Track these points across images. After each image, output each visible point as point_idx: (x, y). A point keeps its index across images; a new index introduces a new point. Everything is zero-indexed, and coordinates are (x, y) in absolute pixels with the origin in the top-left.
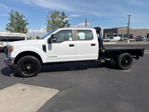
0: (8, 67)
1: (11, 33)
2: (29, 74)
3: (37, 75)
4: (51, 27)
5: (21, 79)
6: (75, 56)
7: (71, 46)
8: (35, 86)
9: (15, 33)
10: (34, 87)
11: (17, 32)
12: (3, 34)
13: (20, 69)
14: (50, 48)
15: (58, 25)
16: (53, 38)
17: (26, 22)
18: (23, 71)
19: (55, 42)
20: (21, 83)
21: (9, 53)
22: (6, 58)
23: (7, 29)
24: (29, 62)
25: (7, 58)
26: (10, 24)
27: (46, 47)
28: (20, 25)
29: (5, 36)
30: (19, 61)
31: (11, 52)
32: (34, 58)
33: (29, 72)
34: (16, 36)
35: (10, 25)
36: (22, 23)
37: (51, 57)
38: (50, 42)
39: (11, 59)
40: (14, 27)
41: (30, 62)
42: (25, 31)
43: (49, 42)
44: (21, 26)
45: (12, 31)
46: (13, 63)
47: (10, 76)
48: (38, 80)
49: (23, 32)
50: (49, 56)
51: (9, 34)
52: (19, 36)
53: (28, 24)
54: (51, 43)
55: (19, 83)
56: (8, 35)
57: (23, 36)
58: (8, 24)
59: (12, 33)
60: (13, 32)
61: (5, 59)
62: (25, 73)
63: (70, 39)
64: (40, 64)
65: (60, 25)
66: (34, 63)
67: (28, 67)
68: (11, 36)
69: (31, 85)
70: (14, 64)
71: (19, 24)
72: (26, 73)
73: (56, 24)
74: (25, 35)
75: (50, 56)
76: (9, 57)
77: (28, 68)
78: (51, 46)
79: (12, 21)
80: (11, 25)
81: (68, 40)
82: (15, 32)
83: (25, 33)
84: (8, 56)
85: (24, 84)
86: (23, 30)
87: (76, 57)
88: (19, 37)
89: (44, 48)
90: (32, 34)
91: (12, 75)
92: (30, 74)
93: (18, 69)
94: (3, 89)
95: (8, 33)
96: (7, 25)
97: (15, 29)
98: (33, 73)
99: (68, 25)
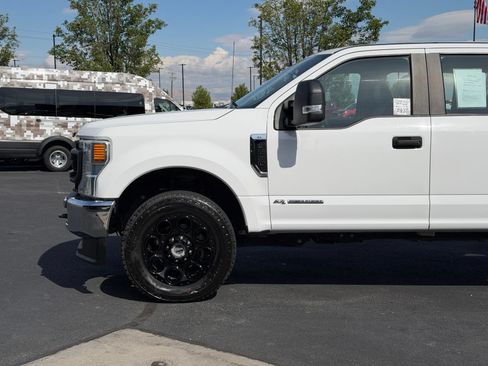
0: (80, 246)
1: (77, 74)
2: (178, 285)
3: (215, 294)
4: (275, 41)
5: (140, 306)
6: (423, 200)
7: (401, 143)
8: (213, 352)
9: (99, 74)
10: (208, 356)
11: (106, 70)
12: (40, 77)
13: (136, 255)
14: (288, 157)
15: (314, 27)
16: (309, 103)
17: (152, 17)
18: (150, 269)
19: (316, 121)
20: (141, 330)
21: (89, 176)
22: (73, 201)
23: (57, 52)
24: (181, 222)
25: (79, 197)
26: (73, 27)
27: (265, 147)
28: (118, 30)
29: (52, 86)
30: (134, 218)
31: (97, 170)
32: (204, 202)
33: (177, 274)
34: (100, 87)
35: (72, 34)
36: (132, 22)
37: (290, 202)
38: (288, 120)
39: (97, 203)
40: (91, 41)
41: (183, 226)
42: (144, 62)
43: (282, 120)
44: (124, 38)
45: (79, 64)
46: (106, 226)
47: (85, 291)
48: (223, 319)
49: (132, 71)
50: (280, 198)
51: (68, 79)
52: (117, 89)
53: (160, 25)
54: (295, 129)
55: (134, 326)
56: (63, 85)
57: (134, 91)
58: (64, 29)
59: (86, 74)
60: (88, 68)
61: (66, 205)
62: (159, 278)
63: (401, 105)
64: (234, 239)
65: (325, 29)
66: (204, 233)
67: (173, 251)
68: (76, 87)
69: (192, 342)
70: (111, 230)
71: (117, 27)
72: (164, 281)
73: (306, 22)
74: (144, 82)
75: (286, 199)
76: (88, 193)
77: (177, 253)
78: (295, 142)
79: (83, 13)
80: (78, 29)
81: (388, 112)
82: (96, 70)
83: (144, 73)
84: (83, 190)
85: (157, 337)
86: (137, 56)
87: (430, 211)
88: (115, 94)
89: (258, 153)
90: (173, 78)
91: (94, 283)
92: (185, 284)
93: (128, 256)
94: (62, 352)
95: (67, 73)
96: (59, 31)
97: (95, 53)
98: (201, 281)
99: (370, 28)
